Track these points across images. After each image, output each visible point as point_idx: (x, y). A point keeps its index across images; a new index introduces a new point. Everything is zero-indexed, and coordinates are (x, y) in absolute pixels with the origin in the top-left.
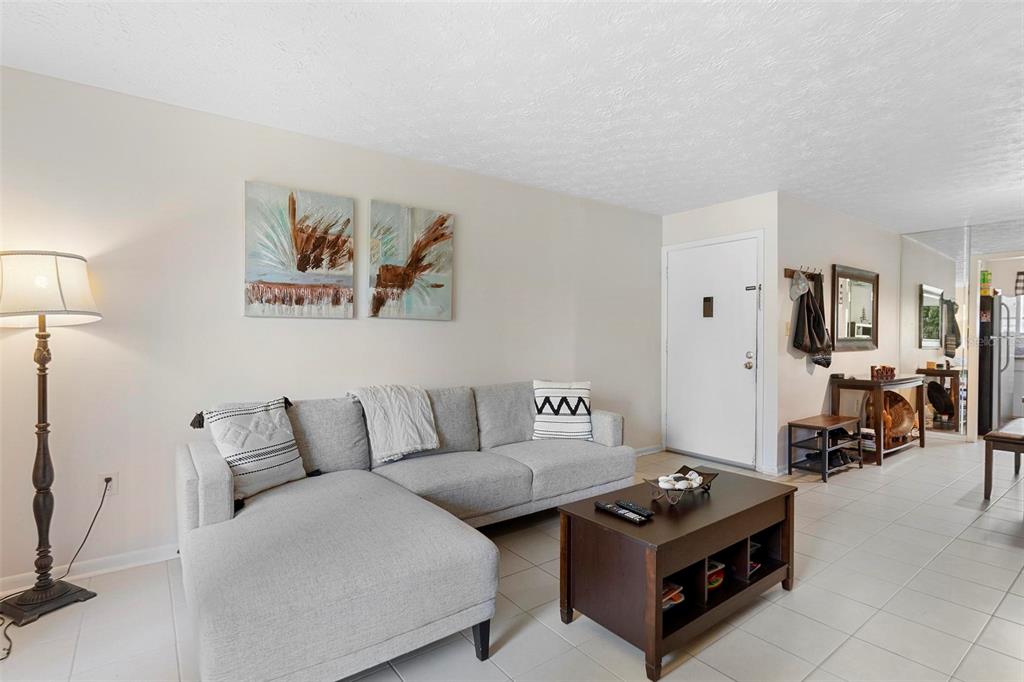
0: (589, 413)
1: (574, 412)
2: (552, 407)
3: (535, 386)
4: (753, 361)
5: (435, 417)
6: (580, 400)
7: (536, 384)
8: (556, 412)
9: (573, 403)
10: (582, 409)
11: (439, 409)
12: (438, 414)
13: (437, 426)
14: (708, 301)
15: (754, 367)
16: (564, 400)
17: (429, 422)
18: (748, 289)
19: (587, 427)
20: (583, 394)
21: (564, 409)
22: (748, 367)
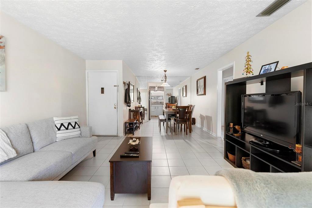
0: (80, 127)
1: (74, 128)
2: (65, 127)
3: (55, 120)
4: (116, 106)
5: (10, 141)
6: (76, 123)
7: (55, 119)
8: (67, 129)
9: (73, 124)
10: (77, 126)
11: (11, 136)
12: (12, 139)
13: (12, 145)
14: (102, 89)
15: (117, 108)
16: (69, 124)
17: (8, 144)
18: (114, 86)
19: (79, 132)
20: (76, 120)
21: (70, 127)
22: (115, 108)
